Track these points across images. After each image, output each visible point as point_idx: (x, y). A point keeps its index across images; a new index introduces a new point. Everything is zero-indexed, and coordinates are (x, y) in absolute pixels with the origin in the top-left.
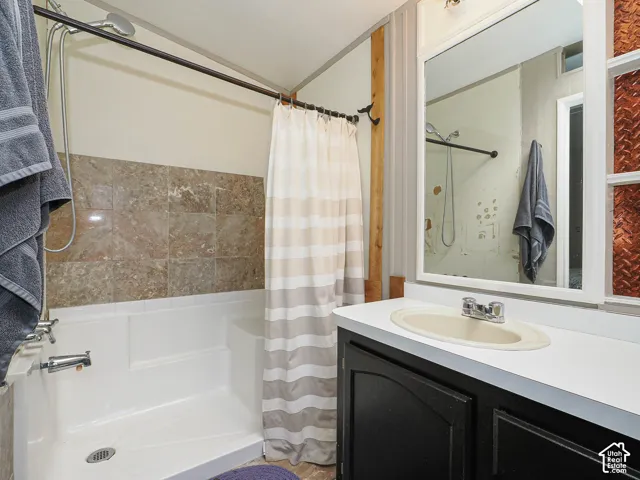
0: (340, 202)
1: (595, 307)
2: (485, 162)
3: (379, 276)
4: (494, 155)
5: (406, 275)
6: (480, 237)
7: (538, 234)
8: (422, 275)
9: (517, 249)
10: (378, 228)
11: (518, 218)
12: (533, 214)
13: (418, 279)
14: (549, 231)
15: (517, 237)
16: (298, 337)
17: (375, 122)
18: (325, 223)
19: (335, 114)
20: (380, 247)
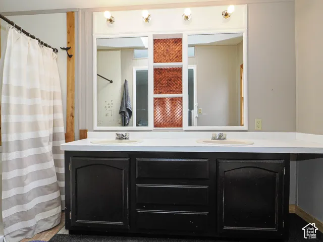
0: (50, 92)
1: (151, 131)
2: (108, 84)
3: (73, 131)
4: (111, 82)
5: (87, 129)
6: (106, 115)
7: (127, 114)
8: (96, 128)
9: (120, 120)
10: (72, 108)
11: (121, 108)
12: (126, 106)
13: (94, 129)
14: (130, 113)
15: (120, 115)
16: (29, 167)
17: (70, 56)
18: (43, 103)
19: (46, 45)
20: (73, 117)
